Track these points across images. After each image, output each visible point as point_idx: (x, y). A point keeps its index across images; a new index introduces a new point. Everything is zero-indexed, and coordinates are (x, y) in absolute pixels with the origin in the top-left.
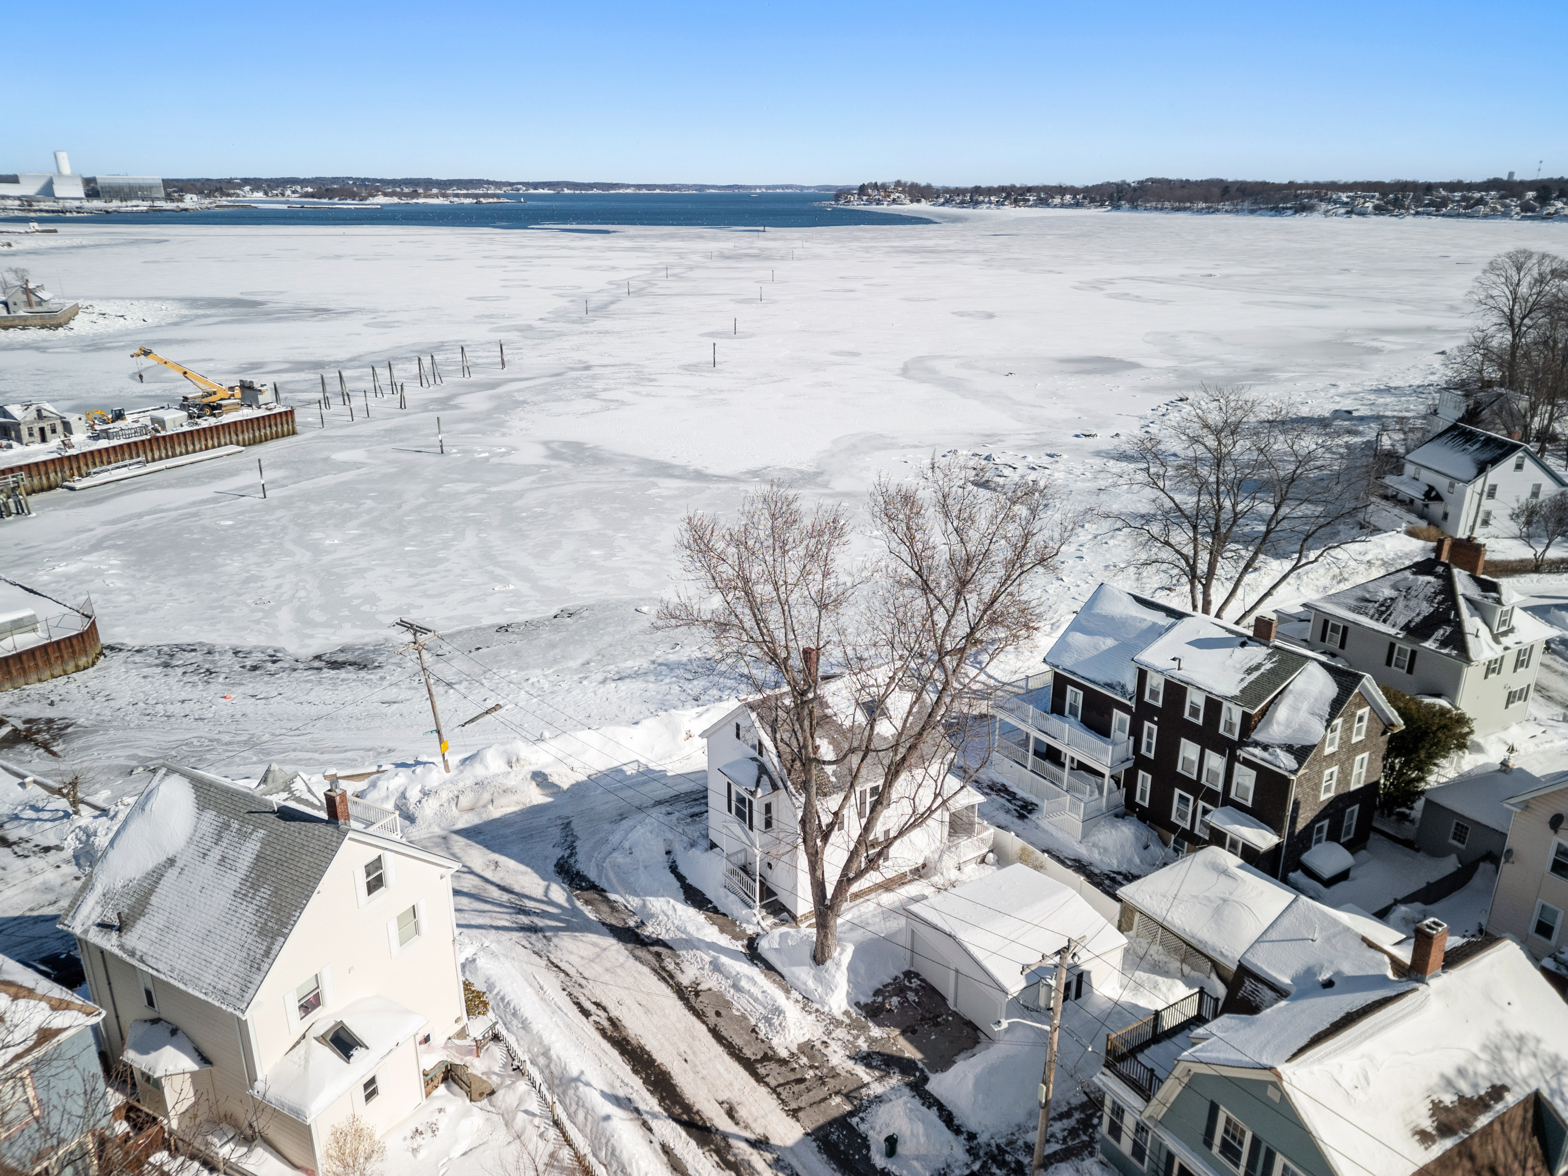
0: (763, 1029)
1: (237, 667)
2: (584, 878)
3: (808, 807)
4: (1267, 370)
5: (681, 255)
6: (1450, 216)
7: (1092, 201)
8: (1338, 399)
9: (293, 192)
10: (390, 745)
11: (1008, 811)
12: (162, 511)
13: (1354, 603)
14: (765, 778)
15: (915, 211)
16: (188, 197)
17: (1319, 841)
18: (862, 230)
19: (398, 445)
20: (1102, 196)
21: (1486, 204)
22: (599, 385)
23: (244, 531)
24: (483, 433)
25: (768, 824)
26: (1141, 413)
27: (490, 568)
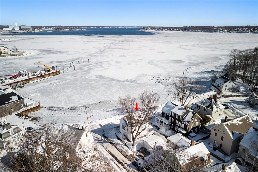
0: (127, 153)
1: (58, 110)
2: (106, 137)
3: (132, 128)
4: (203, 62)
5: (115, 41)
6: (239, 33)
7: (181, 30)
8: (213, 68)
9: (52, 29)
10: (80, 120)
11: (157, 129)
12: (43, 87)
13: (201, 103)
14: (127, 125)
15: (152, 32)
16: (35, 30)
17: (192, 132)
18: (144, 36)
19: (75, 76)
20: (183, 29)
21: (245, 31)
22: (103, 65)
23: (55, 90)
24: (87, 74)
25: (127, 130)
26: (183, 70)
27: (90, 95)
